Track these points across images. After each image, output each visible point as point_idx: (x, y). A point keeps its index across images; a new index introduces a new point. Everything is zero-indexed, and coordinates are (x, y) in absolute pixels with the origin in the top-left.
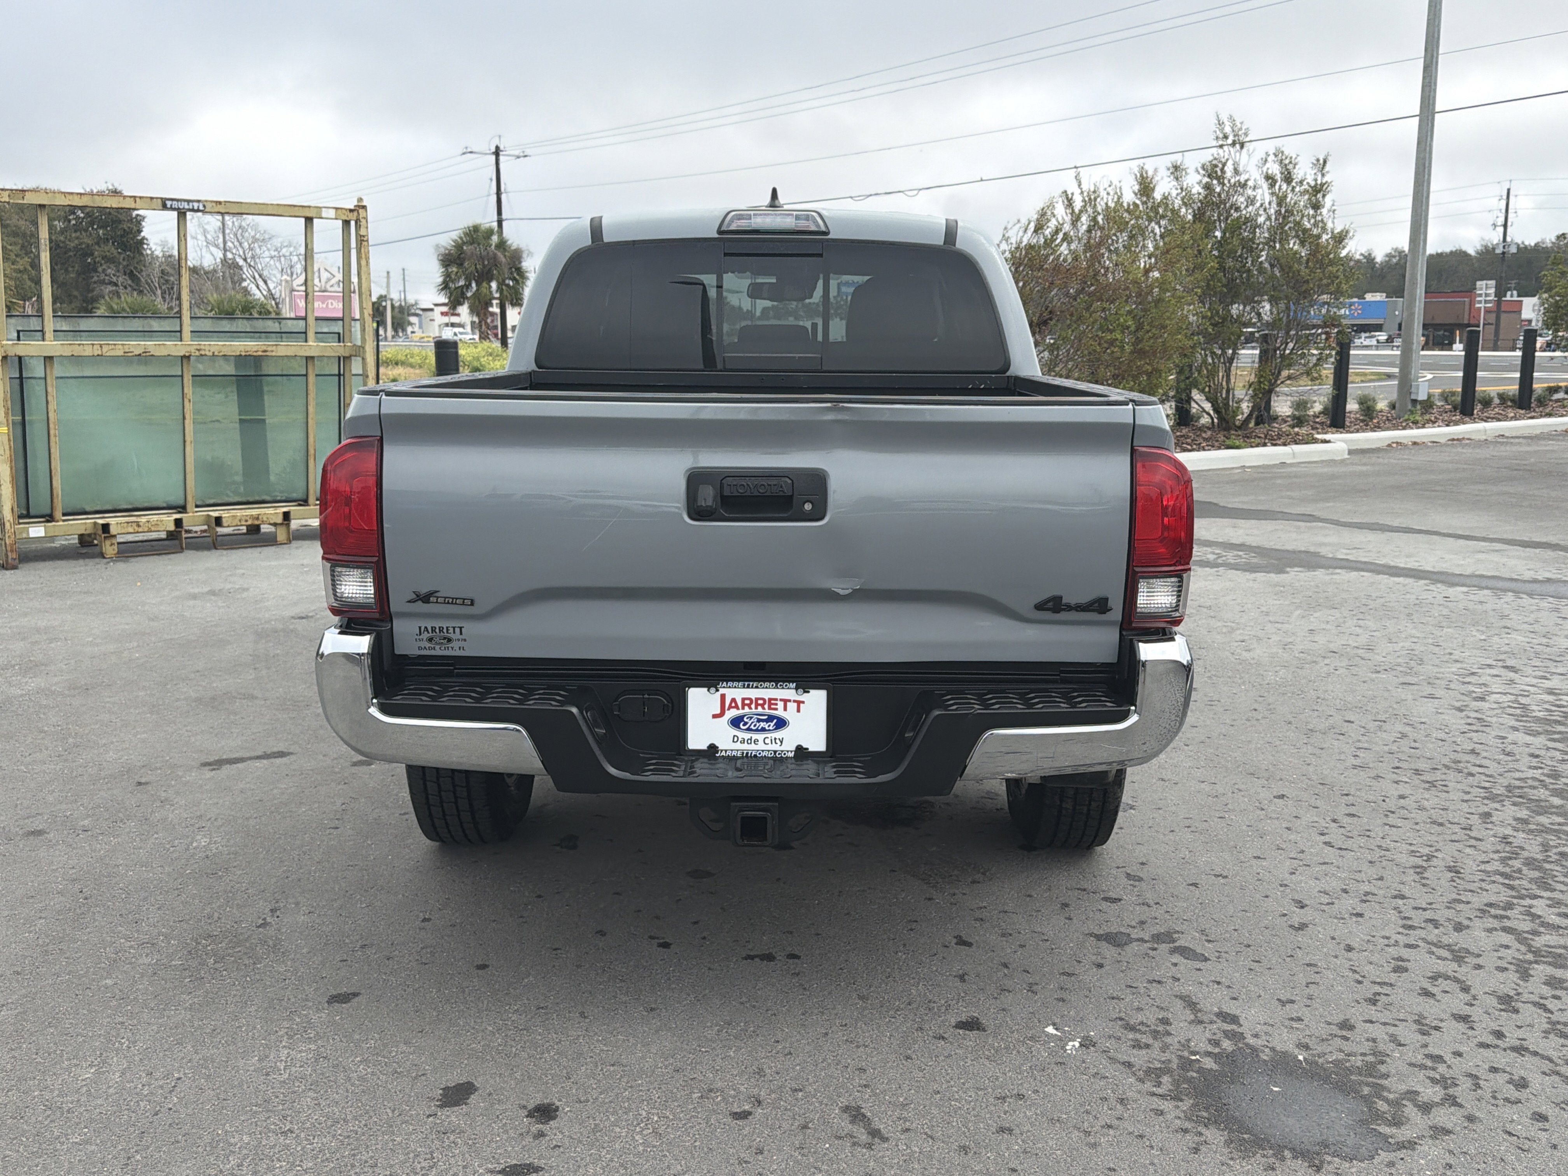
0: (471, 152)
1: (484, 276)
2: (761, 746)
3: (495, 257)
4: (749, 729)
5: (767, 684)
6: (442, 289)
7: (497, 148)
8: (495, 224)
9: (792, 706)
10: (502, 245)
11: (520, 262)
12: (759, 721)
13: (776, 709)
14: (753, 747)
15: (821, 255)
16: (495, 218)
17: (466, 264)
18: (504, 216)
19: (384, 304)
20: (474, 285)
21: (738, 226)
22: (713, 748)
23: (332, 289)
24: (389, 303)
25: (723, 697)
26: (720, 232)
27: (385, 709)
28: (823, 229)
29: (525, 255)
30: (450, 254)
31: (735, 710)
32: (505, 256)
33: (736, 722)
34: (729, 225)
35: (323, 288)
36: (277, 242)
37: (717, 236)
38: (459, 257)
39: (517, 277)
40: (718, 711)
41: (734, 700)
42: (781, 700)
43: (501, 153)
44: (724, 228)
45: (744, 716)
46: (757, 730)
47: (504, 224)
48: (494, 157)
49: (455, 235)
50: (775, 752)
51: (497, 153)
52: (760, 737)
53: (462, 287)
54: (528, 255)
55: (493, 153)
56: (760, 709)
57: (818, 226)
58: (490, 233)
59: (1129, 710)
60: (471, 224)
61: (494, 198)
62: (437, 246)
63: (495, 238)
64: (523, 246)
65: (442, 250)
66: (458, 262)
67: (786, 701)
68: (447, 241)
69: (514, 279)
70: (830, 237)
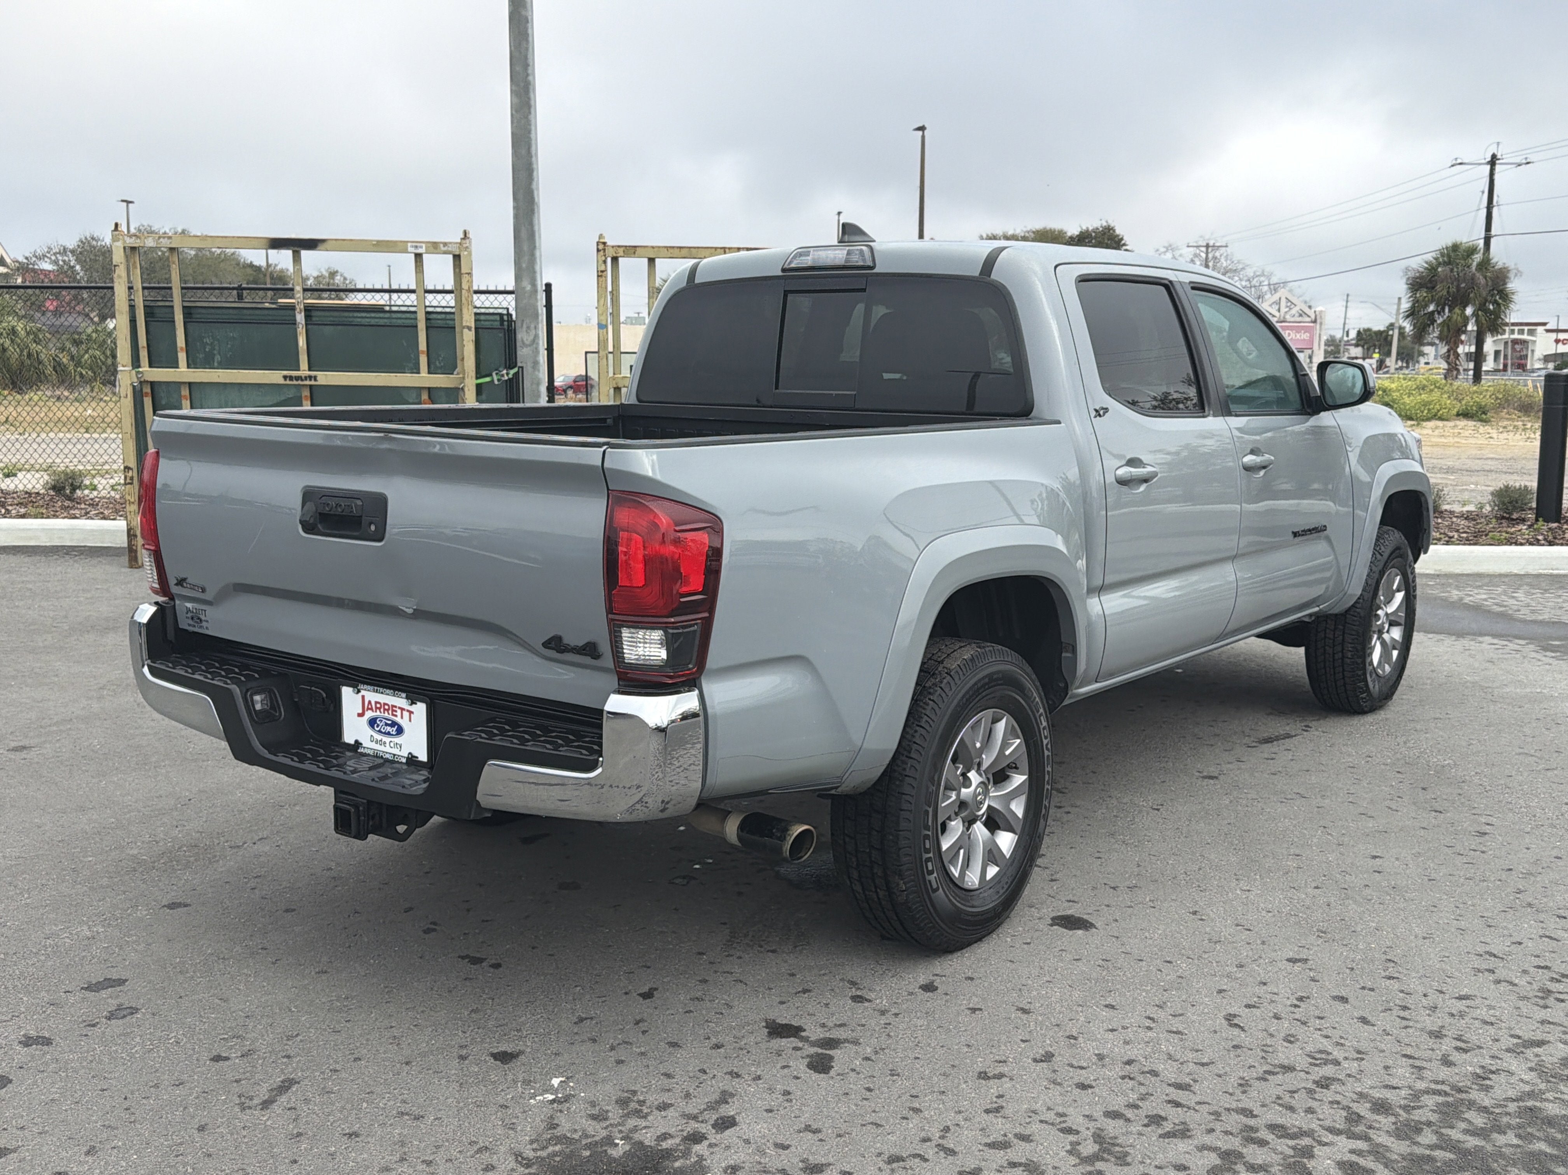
0: (1461, 164)
1: (1459, 300)
2: (387, 749)
3: (1473, 278)
4: (380, 731)
5: (388, 691)
6: (1408, 317)
7: (1494, 157)
8: (1481, 243)
9: (406, 714)
10: (1485, 263)
11: (1505, 284)
12: (387, 724)
13: (396, 716)
14: (382, 748)
15: (864, 290)
16: (1483, 235)
17: (1438, 288)
18: (1493, 232)
19: (1391, 333)
20: (1447, 310)
21: (798, 264)
22: (358, 744)
23: (1292, 319)
24: (1396, 331)
25: (363, 697)
26: (783, 270)
27: (154, 672)
28: (870, 264)
29: (1511, 275)
30: (1421, 277)
31: (370, 711)
32: (1485, 277)
33: (372, 722)
34: (790, 262)
35: (1282, 319)
36: (1250, 272)
37: (780, 273)
38: (1430, 281)
39: (1500, 301)
40: (360, 711)
41: (370, 702)
42: (400, 708)
43: (1497, 162)
44: (786, 266)
45: (376, 718)
46: (385, 733)
47: (1493, 241)
48: (1488, 167)
49: (1429, 257)
50: (394, 755)
51: (1493, 161)
52: (387, 739)
53: (1433, 312)
54: (1516, 275)
55: (1488, 163)
56: (386, 714)
57: (864, 260)
58: (1472, 251)
59: (598, 760)
60: (1450, 244)
61: (1484, 212)
62: (1407, 269)
63: (1478, 257)
64: (1511, 265)
65: (1411, 274)
66: (1429, 285)
67: (402, 709)
68: (1418, 263)
69: (1495, 302)
70: (874, 271)
